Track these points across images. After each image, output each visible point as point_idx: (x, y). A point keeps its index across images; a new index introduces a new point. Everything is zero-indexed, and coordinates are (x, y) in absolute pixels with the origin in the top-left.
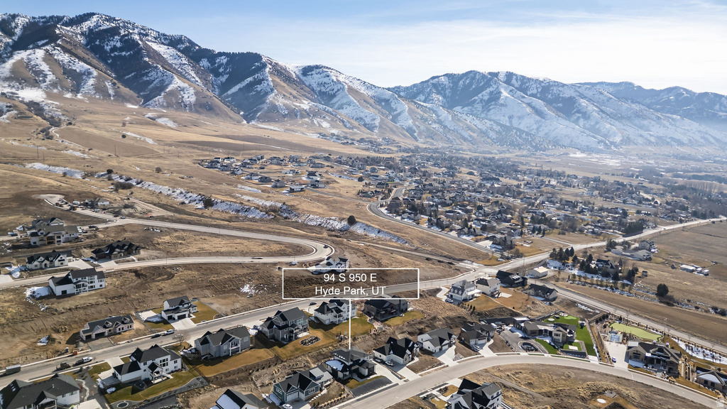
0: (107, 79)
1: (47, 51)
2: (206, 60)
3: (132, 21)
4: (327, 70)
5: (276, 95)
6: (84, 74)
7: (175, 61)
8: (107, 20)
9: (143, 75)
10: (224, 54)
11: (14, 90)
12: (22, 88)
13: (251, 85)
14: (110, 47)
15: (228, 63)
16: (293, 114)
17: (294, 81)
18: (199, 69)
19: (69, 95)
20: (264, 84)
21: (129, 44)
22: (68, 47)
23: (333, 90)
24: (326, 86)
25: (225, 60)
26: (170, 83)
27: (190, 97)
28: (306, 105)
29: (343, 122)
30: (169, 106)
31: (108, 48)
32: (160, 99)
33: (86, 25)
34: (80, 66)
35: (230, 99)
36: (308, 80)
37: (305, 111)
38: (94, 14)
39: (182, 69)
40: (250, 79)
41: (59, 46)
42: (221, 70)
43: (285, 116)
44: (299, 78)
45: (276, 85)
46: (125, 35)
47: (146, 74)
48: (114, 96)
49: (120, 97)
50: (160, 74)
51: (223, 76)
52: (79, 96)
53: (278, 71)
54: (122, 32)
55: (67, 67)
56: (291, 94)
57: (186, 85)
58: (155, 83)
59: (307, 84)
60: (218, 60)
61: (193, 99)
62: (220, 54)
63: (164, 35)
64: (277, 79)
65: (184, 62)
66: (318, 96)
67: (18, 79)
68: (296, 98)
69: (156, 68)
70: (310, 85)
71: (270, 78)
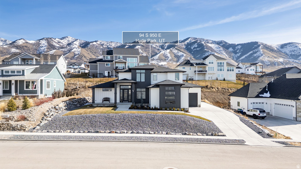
0: (188, 57)
1: (171, 50)
2: (232, 48)
3: (203, 38)
4: (296, 44)
5: (264, 57)
6: (181, 56)
7: (218, 50)
8: (194, 39)
10: (240, 44)
11: (158, 63)
12: (161, 62)
13: (251, 54)
14: (193, 48)
15: (241, 48)
16: (273, 64)
17: (275, 51)
18: (227, 52)
19: (175, 63)
20: (258, 54)
21: (201, 46)
22: (178, 48)
23: (299, 53)
24: (295, 52)
25: (240, 47)
28: (281, 60)
31: (192, 48)
33: (186, 42)
34: (180, 54)
36: (284, 50)
37: (281, 62)
38: (190, 38)
39: (220, 52)
40: (251, 52)
41: (175, 48)
42: (238, 51)
43: (268, 65)
44: (278, 50)
45: (264, 53)
46: (199, 43)
47: (204, 54)
50: (209, 53)
51: (238, 53)
52: (178, 63)
53: (266, 47)
54: (198, 42)
55: (176, 54)
56: (273, 56)
59: (283, 52)
60: (237, 47)
62: (238, 45)
63: (215, 41)
64: (265, 51)
65: (221, 49)
66: (290, 57)
67: (160, 59)
68: (276, 58)
69: (208, 51)
70: (285, 52)
71: (261, 50)
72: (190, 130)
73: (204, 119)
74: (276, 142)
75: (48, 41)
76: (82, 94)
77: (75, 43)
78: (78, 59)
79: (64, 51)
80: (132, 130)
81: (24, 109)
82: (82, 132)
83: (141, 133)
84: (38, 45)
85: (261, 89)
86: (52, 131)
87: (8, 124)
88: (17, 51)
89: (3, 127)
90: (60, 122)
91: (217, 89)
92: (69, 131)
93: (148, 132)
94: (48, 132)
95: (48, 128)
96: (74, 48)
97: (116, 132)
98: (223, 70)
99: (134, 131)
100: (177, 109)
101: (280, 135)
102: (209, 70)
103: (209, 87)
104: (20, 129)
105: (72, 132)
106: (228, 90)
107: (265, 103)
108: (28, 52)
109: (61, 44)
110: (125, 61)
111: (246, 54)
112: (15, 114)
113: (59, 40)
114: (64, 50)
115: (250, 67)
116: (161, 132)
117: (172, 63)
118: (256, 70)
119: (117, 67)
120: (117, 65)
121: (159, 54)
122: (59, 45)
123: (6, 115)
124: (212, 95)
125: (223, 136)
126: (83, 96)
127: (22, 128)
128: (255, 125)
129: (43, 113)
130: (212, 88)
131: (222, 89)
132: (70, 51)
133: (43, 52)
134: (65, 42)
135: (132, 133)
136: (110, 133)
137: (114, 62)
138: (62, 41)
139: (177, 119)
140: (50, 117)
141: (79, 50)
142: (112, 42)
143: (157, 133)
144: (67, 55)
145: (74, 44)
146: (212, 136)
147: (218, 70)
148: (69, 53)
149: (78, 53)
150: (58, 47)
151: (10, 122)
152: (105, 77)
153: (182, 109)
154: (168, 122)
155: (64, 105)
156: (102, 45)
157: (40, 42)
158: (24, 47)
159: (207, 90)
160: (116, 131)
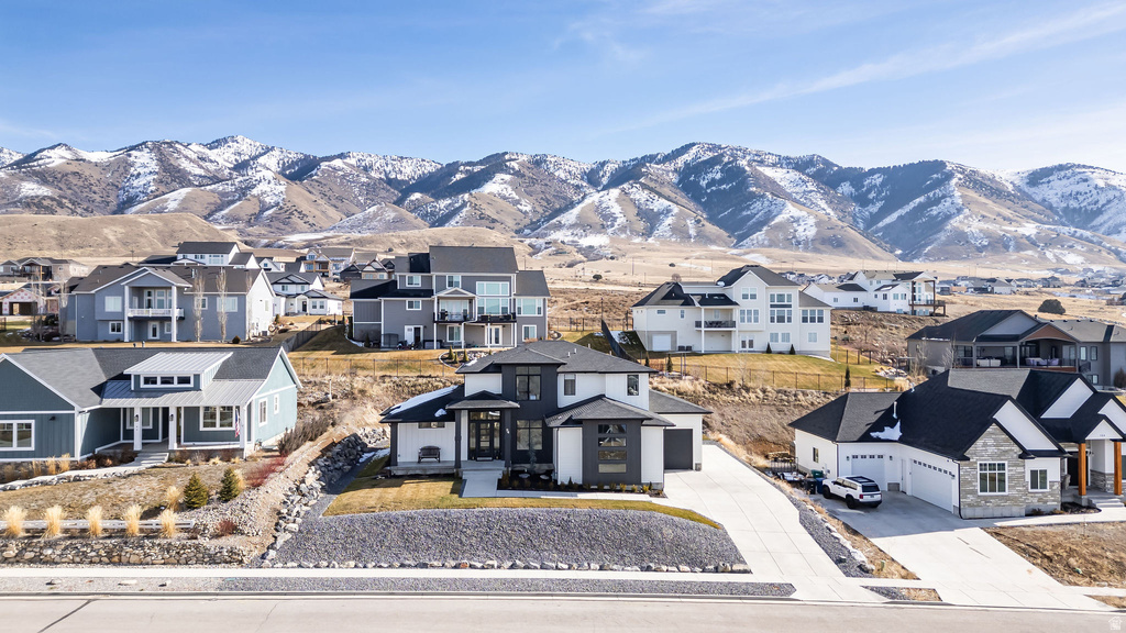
0: (689, 216)
1: (623, 190)
2: (848, 184)
3: (743, 146)
4: (1084, 170)
5: (966, 217)
6: (662, 213)
7: (797, 189)
8: (710, 150)
9: (743, 210)
10: (879, 170)
11: (576, 239)
12: (586, 236)
13: (921, 208)
14: (706, 181)
15: (883, 184)
16: (998, 245)
17: (1009, 194)
18: (833, 197)
19: (638, 240)
20: (945, 206)
21: (734, 174)
22: (652, 185)
23: (1097, 202)
24: (1081, 198)
25: (881, 179)
26: (779, 213)
27: (807, 230)
28: (1029, 229)
29: (1117, 253)
30: (772, 244)
31: (703, 183)
32: (759, 236)
33: (680, 162)
34: (659, 204)
35: (880, 234)
36: (1041, 192)
37: (1028, 238)
38: (694, 144)
39: (806, 199)
40: (920, 200)
41: (640, 183)
42: (872, 195)
43: (980, 249)
44: (1020, 191)
45: (968, 202)
46: (729, 163)
47: (748, 208)
48: (695, 237)
49: (703, 238)
50: (766, 203)
51: (874, 204)
52: (650, 240)
53: (975, 182)
54: (726, 160)
55: (643, 207)
56: (999, 215)
57: (804, 213)
58: (757, 216)
59: (1038, 199)
60: (868, 182)
61: (812, 232)
62: (872, 172)
63: (788, 158)
64: (972, 194)
65: (811, 188)
66: (1061, 217)
67: (584, 225)
68: (1010, 221)
69: (763, 196)
70: (1044, 200)
71: (957, 194)
72: (662, 557)
73: (702, 519)
74: (872, 589)
75: (161, 154)
76: (345, 421)
77: (261, 160)
78: (276, 224)
79: (223, 194)
80: (510, 558)
81: (226, 501)
82: (386, 565)
83: (536, 568)
84: (121, 170)
85: (879, 415)
86: (311, 565)
87: (197, 547)
88: (44, 191)
89: (185, 556)
90: (322, 536)
91: (761, 395)
92: (352, 563)
93: (554, 565)
94: (300, 566)
95: (298, 556)
96: (260, 181)
97: (471, 567)
98: (789, 320)
99: (518, 562)
100: (630, 488)
101: (893, 568)
102: (743, 320)
103: (738, 386)
104: (229, 559)
105: (360, 565)
106: (795, 395)
107: (886, 458)
108: (85, 194)
109: (212, 167)
110: (471, 295)
111: (900, 206)
112: (209, 517)
113: (201, 149)
114: (221, 188)
115: (893, 286)
116: (586, 565)
117: (629, 238)
118: (914, 298)
119: (444, 314)
120: (445, 306)
121: (581, 205)
122: (201, 167)
123: (185, 521)
124: (746, 414)
125: (745, 572)
126: (350, 426)
127: (234, 558)
128: (836, 535)
129: (275, 510)
130: (748, 390)
131: (779, 392)
132: (243, 192)
133: (142, 195)
134: (226, 156)
135: (512, 567)
136: (455, 567)
137: (435, 297)
138: (212, 154)
139: (628, 524)
140: (294, 522)
141: (278, 187)
142: (402, 158)
143: (575, 565)
144: (232, 207)
145: (261, 165)
146: (717, 572)
147: (772, 320)
148: (239, 199)
149: (275, 198)
150: (200, 176)
151: (201, 540)
152: (404, 346)
153: (646, 488)
154: (605, 534)
155: (317, 476)
156: (366, 169)
157: (132, 159)
158: (71, 178)
159: (730, 398)
160: (473, 563)
